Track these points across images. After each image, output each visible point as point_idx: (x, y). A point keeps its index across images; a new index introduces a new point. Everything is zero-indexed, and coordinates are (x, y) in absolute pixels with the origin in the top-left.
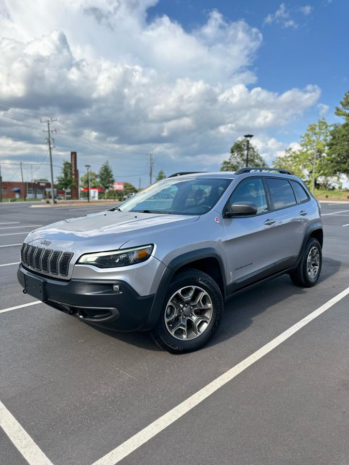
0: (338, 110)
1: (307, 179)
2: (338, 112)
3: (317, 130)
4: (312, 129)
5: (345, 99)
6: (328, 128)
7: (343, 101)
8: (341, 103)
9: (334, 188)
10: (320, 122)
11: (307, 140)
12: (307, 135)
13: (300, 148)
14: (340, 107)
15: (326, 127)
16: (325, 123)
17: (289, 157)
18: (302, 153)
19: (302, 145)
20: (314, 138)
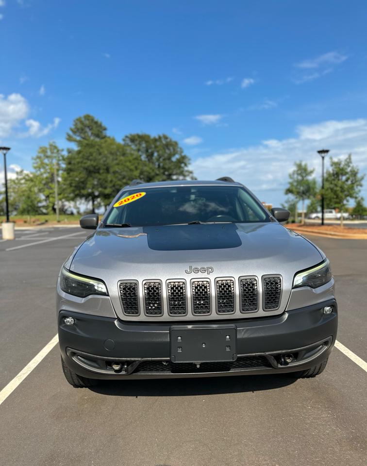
0: (69, 135)
1: (44, 203)
2: (70, 139)
3: (49, 153)
4: (44, 151)
5: (74, 125)
6: (60, 152)
7: (73, 127)
8: (71, 130)
9: (72, 214)
10: (51, 145)
11: (39, 163)
12: (39, 158)
13: (33, 170)
14: (71, 133)
15: (58, 151)
16: (55, 147)
17: (21, 179)
18: (36, 177)
19: (35, 168)
20: (46, 161)
